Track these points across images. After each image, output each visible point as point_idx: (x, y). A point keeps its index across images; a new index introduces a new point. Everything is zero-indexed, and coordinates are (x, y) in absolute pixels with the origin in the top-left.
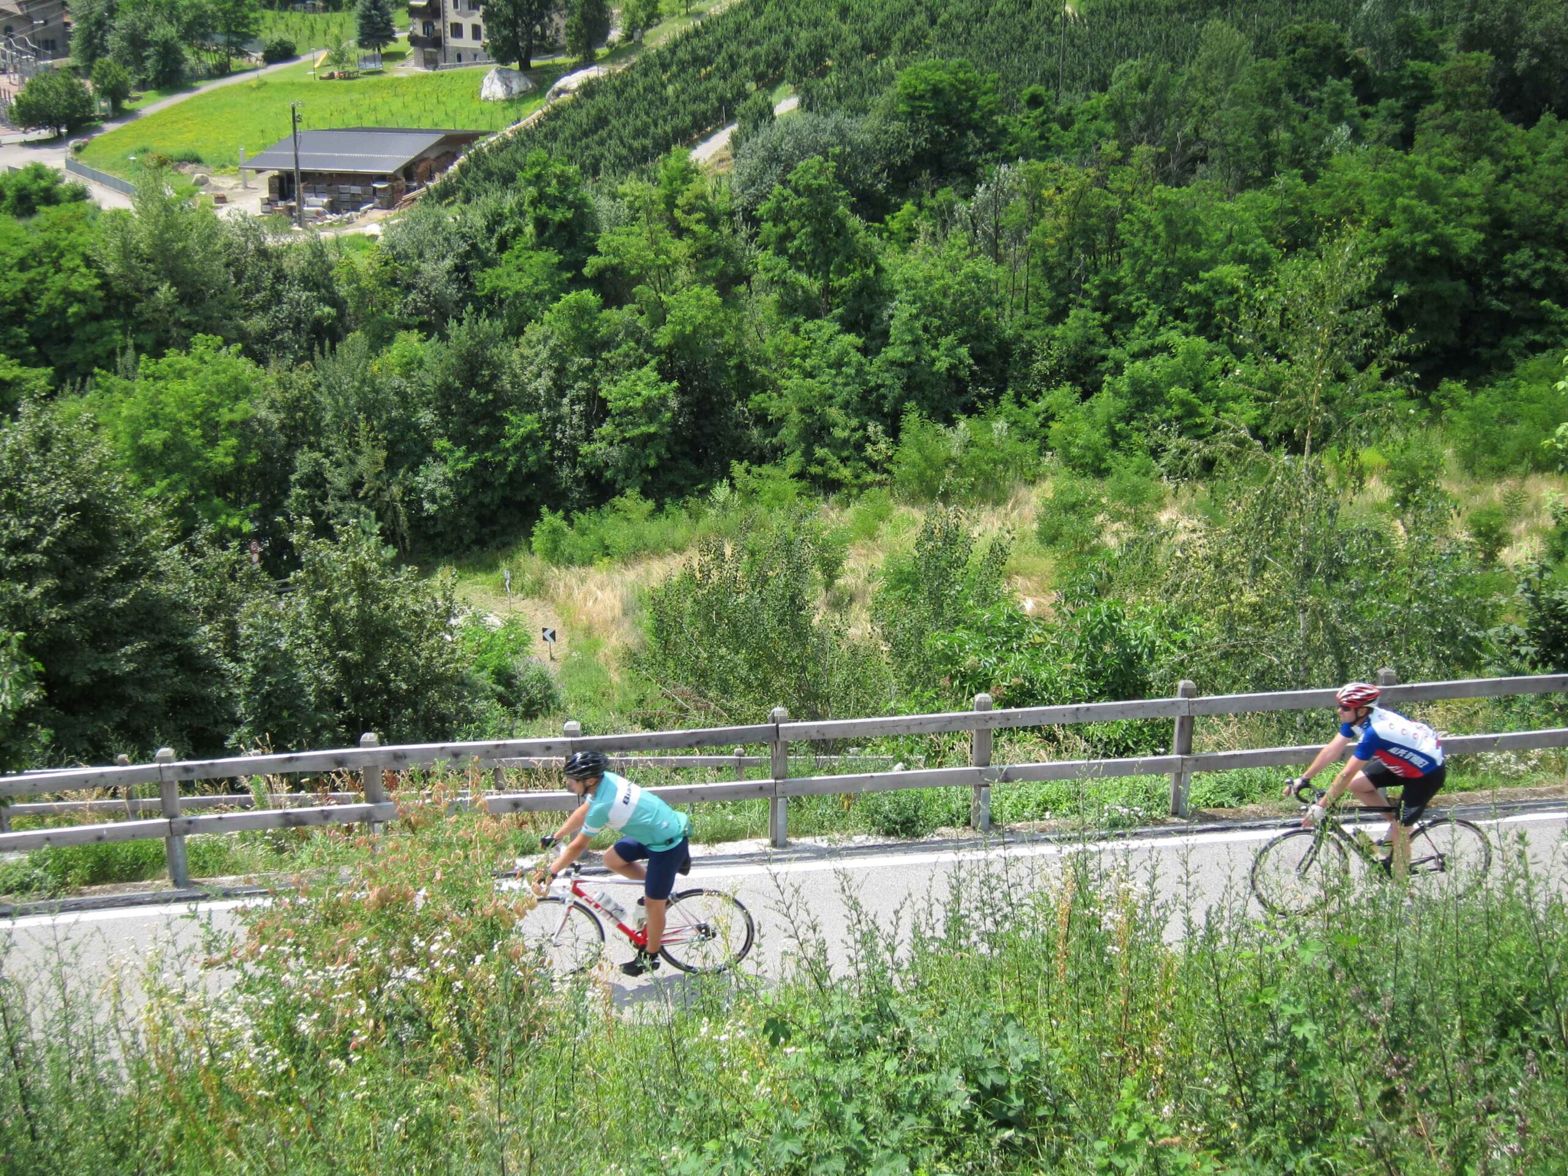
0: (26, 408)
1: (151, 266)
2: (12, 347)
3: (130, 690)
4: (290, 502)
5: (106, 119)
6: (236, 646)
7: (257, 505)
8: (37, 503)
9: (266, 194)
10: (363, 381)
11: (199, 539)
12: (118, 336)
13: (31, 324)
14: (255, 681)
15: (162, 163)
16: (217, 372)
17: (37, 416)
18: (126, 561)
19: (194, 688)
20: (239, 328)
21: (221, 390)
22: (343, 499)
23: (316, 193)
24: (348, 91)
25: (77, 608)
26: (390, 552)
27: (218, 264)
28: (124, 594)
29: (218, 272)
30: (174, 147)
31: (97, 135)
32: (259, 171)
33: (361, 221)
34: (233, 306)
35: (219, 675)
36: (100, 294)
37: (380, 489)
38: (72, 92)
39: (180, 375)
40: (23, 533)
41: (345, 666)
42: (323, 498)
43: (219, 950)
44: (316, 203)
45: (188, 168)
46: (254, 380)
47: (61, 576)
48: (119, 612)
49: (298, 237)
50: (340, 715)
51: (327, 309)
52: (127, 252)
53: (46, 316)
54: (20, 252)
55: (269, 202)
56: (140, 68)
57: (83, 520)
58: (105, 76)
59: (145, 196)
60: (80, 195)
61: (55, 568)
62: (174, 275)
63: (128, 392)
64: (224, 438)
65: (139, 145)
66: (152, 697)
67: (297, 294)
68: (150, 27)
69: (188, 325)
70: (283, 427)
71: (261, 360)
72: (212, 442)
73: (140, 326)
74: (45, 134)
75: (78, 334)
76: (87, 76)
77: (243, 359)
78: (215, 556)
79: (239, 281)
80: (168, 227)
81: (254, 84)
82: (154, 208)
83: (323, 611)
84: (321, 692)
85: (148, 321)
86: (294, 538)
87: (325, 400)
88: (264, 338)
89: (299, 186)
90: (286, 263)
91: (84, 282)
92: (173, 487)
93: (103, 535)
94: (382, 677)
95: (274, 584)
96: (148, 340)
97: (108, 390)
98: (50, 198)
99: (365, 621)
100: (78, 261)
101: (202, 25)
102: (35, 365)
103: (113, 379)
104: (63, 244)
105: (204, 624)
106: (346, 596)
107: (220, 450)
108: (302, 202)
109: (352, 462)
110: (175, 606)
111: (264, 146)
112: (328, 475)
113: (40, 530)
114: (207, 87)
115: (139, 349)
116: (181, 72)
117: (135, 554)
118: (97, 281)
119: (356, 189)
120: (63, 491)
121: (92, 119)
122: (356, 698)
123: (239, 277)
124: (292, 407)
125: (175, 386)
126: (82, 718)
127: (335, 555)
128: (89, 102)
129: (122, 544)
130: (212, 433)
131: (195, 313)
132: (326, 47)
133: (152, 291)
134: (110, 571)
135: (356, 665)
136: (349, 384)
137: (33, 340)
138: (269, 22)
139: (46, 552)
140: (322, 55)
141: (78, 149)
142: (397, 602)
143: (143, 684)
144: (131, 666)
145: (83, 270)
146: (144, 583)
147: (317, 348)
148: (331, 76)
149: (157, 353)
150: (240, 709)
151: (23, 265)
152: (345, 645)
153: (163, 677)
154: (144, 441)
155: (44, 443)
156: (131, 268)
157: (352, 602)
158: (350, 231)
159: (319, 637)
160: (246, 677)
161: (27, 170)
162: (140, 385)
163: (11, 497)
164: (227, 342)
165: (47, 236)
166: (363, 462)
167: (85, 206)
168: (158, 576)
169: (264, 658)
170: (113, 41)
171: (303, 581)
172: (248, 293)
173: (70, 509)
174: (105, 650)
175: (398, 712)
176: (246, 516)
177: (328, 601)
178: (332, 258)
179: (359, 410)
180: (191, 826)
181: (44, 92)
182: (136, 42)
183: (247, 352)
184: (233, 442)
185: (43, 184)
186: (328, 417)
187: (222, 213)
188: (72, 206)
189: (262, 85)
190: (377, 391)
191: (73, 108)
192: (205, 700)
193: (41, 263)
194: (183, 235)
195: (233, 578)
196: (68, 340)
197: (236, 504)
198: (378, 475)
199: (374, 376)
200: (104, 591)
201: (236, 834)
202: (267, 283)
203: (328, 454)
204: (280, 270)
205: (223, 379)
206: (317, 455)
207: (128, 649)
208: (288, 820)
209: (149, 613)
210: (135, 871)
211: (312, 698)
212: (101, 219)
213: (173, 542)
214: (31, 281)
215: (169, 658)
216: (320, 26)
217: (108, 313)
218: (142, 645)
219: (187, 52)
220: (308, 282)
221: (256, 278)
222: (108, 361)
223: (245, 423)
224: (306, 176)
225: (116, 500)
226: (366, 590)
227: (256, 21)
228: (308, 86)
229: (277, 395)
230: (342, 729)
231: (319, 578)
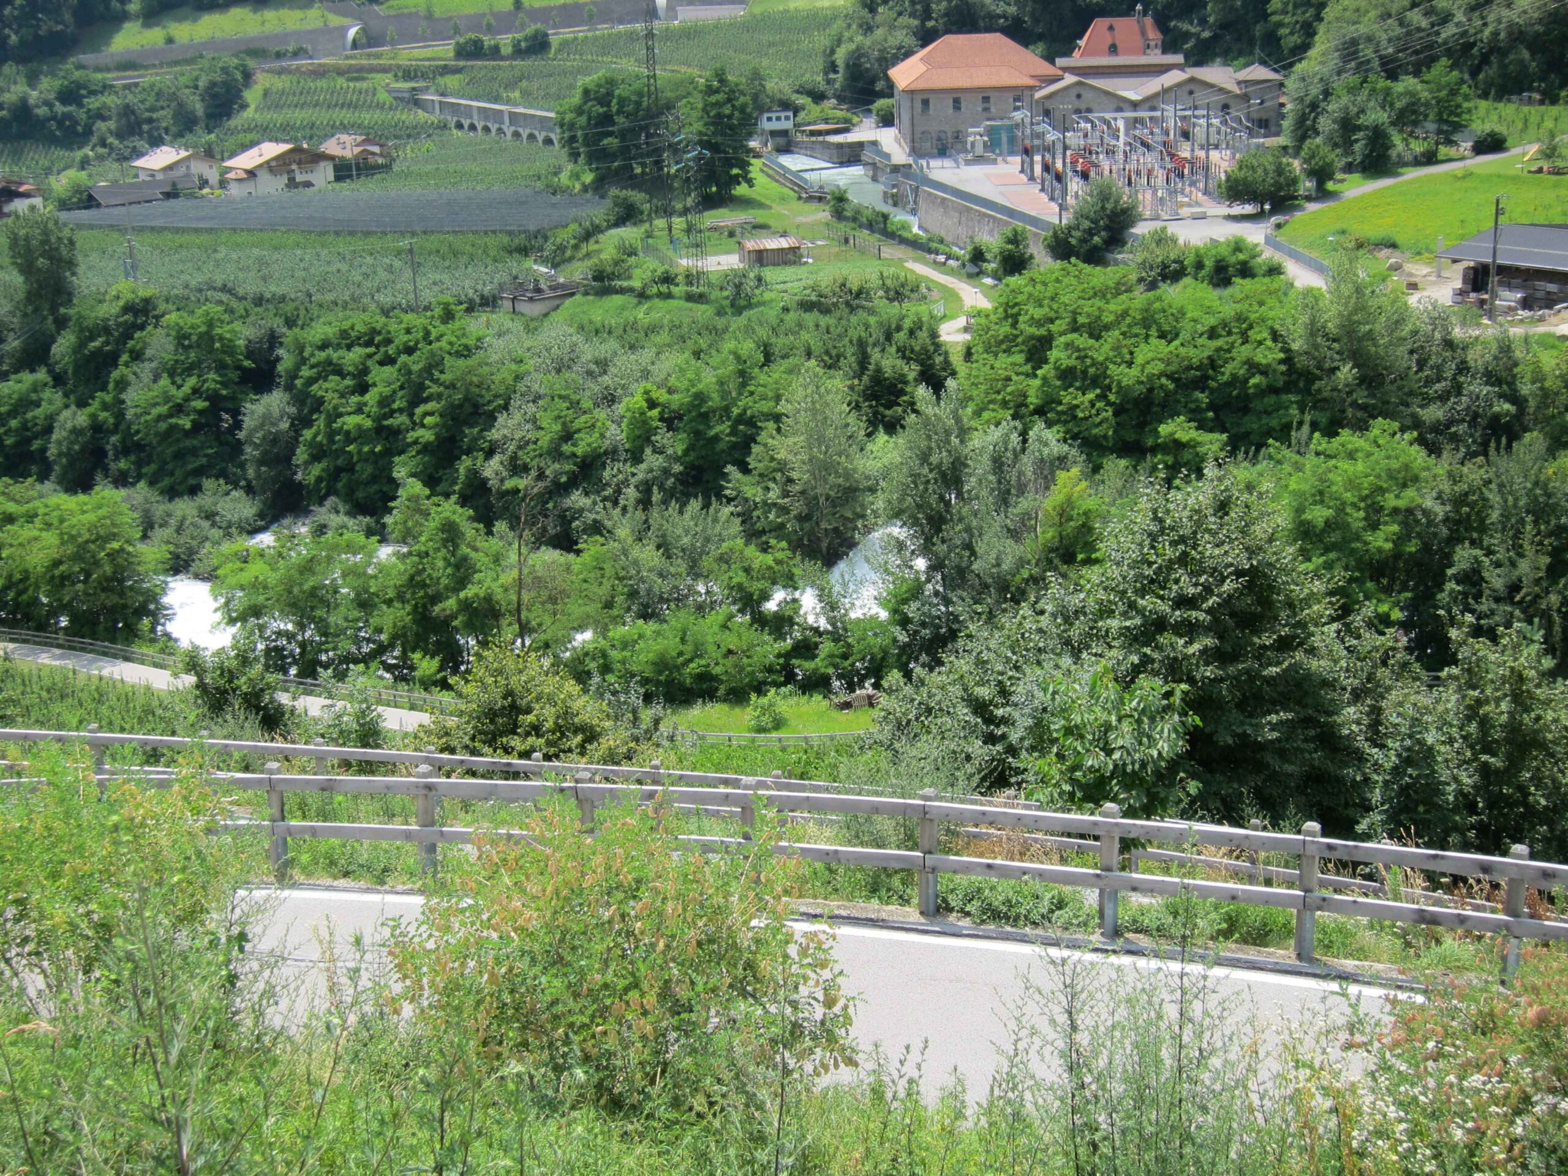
0: (1210, 471)
1: (1336, 345)
2: (1193, 411)
3: (1270, 759)
4: (1443, 597)
5: (1309, 199)
6: (1377, 732)
7: (1409, 595)
8: (1210, 563)
9: (1458, 284)
10: (1536, 484)
11: (1357, 620)
12: (1294, 411)
13: (1212, 391)
14: (1396, 771)
15: (1360, 246)
16: (1388, 457)
17: (1220, 479)
18: (1285, 631)
19: (1331, 767)
20: (1414, 416)
21: (1391, 475)
22: (1497, 600)
23: (1510, 287)
24: (1556, 186)
25: (1231, 670)
26: (1548, 663)
27: (1402, 350)
28: (1278, 664)
29: (1402, 358)
30: (1372, 230)
31: (1298, 214)
32: (1455, 261)
33: (1553, 320)
34: (1411, 393)
35: (1360, 758)
36: (1283, 368)
37: (1537, 596)
38: (1280, 171)
39: (1351, 456)
40: (1191, 591)
41: (1485, 770)
42: (1478, 597)
43: (1362, 1033)
44: (1508, 297)
45: (1386, 252)
46: (1428, 469)
47: (1221, 638)
48: (1270, 681)
49: (1487, 330)
50: (1473, 819)
51: (1507, 406)
52: (1314, 330)
53: (1227, 384)
54: (1212, 321)
55: (1461, 293)
56: (1348, 152)
57: (1250, 586)
58: (1313, 157)
59: (1338, 278)
60: (1274, 271)
61: (1216, 628)
62: (1357, 357)
63: (1298, 468)
64: (1386, 523)
65: (1339, 226)
66: (1289, 768)
67: (1478, 388)
68: (1362, 111)
69: (1364, 408)
70: (1446, 520)
71: (1433, 450)
72: (1374, 526)
73: (1320, 403)
74: (1249, 209)
75: (1257, 405)
76: (1296, 155)
77: (1416, 447)
78: (1370, 640)
79: (1420, 369)
80: (1360, 308)
81: (1460, 174)
82: (1347, 289)
83: (1472, 712)
84: (1460, 793)
85: (1325, 400)
86: (1453, 633)
87: (1494, 498)
88: (1439, 428)
89: (1494, 279)
90: (1471, 356)
91: (1269, 355)
92: (1329, 566)
93: (1266, 602)
94: (1522, 789)
95: (1424, 675)
96: (1323, 419)
97: (1279, 462)
98: (1246, 271)
99: (1513, 728)
100: (1265, 335)
101: (1414, 112)
102: (1211, 430)
103: (1287, 453)
104: (1253, 316)
105: (1349, 704)
106: (1498, 701)
107: (1380, 534)
108: (1494, 296)
109: (1513, 564)
110: (1326, 684)
111: (1462, 237)
112: (1485, 574)
113: (1208, 590)
114: (1412, 174)
115: (1314, 426)
116: (1389, 157)
117: (1294, 626)
118: (1282, 355)
119: (1552, 287)
120: (1236, 556)
121: (1296, 198)
122: (1491, 805)
123: (1421, 364)
124: (1459, 501)
125: (1344, 465)
126: (1219, 777)
127: (1492, 657)
128: (1294, 181)
129: (1283, 614)
130: (1374, 516)
131: (1374, 396)
132: (1538, 140)
133: (1334, 370)
134: (1267, 639)
135: (1497, 771)
136: (1520, 484)
137: (1211, 406)
138: (1482, 112)
139: (1209, 611)
140: (1533, 149)
141: (1279, 226)
142: (1550, 715)
143: (1283, 754)
144: (1275, 735)
145: (1269, 343)
146: (1299, 655)
147: (1493, 444)
148: (1540, 170)
149: (1331, 432)
150: (1376, 796)
151: (1212, 334)
152: (1488, 749)
153: (1302, 751)
154: (1307, 516)
155: (1223, 507)
156: (1316, 346)
157: (1504, 706)
158: (1541, 329)
159: (1464, 738)
160: (1388, 766)
161: (1228, 243)
162: (1310, 461)
163: (1185, 554)
164: (1403, 430)
165: (1238, 307)
166: (1524, 566)
167: (1278, 282)
168: (1312, 651)
169: (1409, 749)
170: (1325, 124)
171: (1456, 678)
172: (1428, 382)
173: (1239, 573)
174: (1251, 716)
175: (1533, 827)
176: (1396, 604)
177: (1479, 703)
178: (1518, 354)
179: (1528, 512)
180: (1324, 904)
181: (1253, 169)
182: (1347, 126)
183: (1421, 441)
184: (1395, 528)
185: (1241, 257)
186: (1495, 515)
187: (1413, 300)
188: (1267, 280)
189: (1468, 175)
190: (1549, 496)
191: (1279, 186)
192: (1340, 780)
193: (1230, 333)
194: (1372, 317)
195: (1384, 663)
196: (1246, 410)
197: (1388, 590)
198: (1537, 582)
199: (1549, 479)
200: (1258, 658)
201: (1365, 920)
202: (1448, 374)
203: (1489, 552)
204: (1464, 362)
205: (1395, 465)
206: (1478, 552)
207: (1274, 718)
208: (1422, 917)
209: (1299, 684)
210: (1260, 936)
211: (1451, 798)
212: (1292, 294)
213: (1333, 620)
214: (1219, 349)
215: (1312, 733)
216: (1534, 119)
217: (1288, 388)
218: (1290, 716)
219: (1397, 139)
220: (1491, 377)
221: (1439, 368)
222: (1284, 434)
223: (1409, 511)
224: (1502, 270)
225: (1283, 570)
226: (1521, 699)
227: (1469, 111)
228: (1515, 179)
229: (1446, 487)
230: (1472, 834)
231: (1473, 678)
